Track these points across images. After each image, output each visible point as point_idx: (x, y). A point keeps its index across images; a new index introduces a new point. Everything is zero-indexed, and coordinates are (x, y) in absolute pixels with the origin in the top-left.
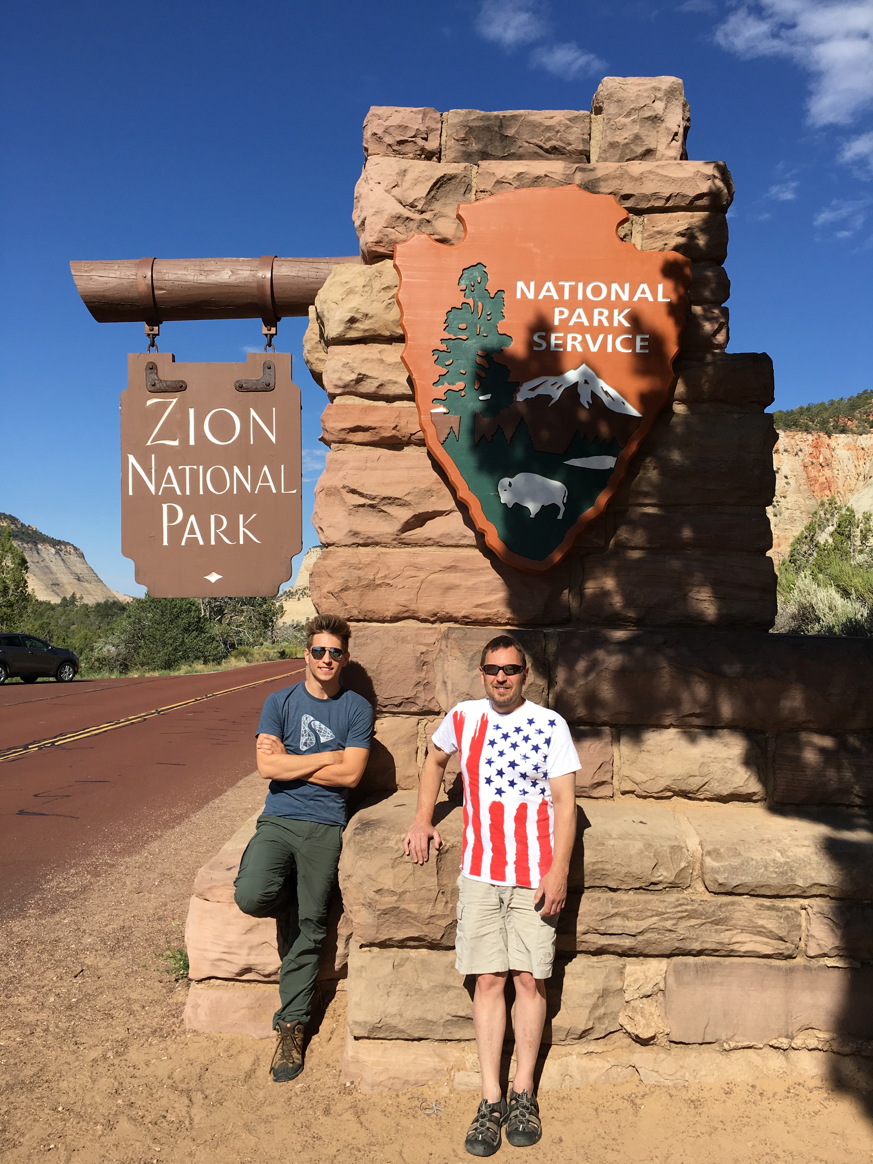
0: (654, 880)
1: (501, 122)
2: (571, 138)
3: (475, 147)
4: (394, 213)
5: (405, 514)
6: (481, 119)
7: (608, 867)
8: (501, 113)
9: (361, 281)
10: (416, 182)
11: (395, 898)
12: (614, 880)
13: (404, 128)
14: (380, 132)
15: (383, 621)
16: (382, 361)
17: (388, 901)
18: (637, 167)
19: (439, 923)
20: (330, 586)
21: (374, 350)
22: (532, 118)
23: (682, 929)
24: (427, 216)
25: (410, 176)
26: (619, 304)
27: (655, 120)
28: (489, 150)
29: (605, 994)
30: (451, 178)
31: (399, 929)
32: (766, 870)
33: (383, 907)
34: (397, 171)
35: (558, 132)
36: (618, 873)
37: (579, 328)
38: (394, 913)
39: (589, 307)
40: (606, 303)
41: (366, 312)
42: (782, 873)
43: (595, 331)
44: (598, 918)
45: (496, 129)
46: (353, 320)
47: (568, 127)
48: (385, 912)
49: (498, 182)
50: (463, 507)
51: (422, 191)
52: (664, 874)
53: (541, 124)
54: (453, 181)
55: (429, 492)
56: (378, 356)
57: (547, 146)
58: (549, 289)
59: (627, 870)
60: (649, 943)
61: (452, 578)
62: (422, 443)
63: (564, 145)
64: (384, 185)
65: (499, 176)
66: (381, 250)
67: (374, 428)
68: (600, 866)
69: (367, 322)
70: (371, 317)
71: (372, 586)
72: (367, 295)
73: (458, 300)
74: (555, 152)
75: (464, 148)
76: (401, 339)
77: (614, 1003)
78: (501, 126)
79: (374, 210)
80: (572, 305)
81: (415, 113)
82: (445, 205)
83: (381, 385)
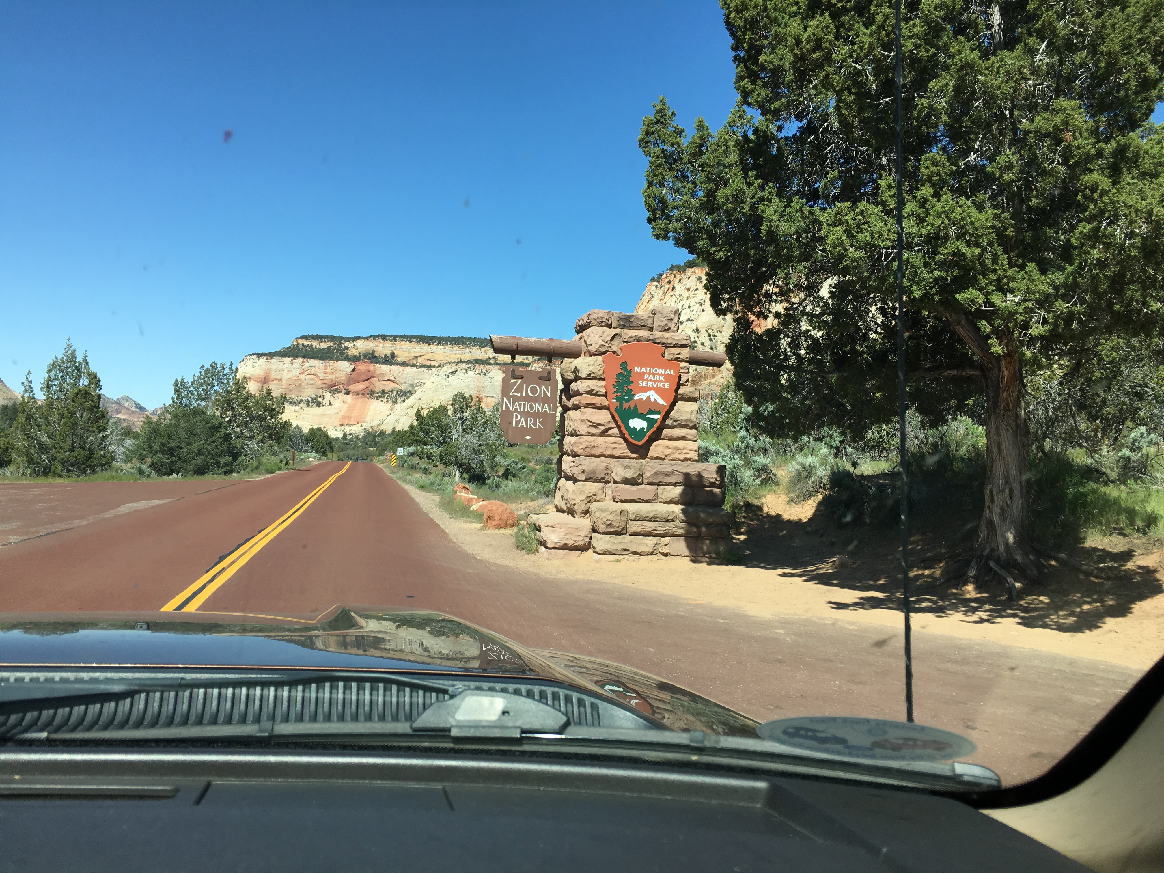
1: (629, 317)
2: (648, 323)
3: (622, 323)
4: (601, 344)
5: (603, 428)
6: (624, 315)
9: (592, 363)
10: (608, 335)
11: (611, 522)
13: (602, 318)
15: (596, 456)
16: (598, 385)
17: (609, 522)
18: (667, 335)
19: (620, 527)
20: (582, 446)
21: (595, 382)
22: (638, 316)
23: (674, 529)
24: (610, 345)
25: (605, 334)
26: (662, 375)
27: (671, 320)
28: (625, 324)
29: (656, 544)
30: (617, 334)
31: (611, 529)
35: (645, 321)
37: (651, 380)
39: (654, 375)
40: (658, 374)
41: (593, 371)
43: (655, 381)
45: (628, 319)
46: (590, 374)
47: (647, 320)
48: (609, 525)
49: (629, 337)
50: (619, 427)
51: (609, 338)
52: (670, 518)
53: (640, 318)
55: (610, 422)
56: (596, 384)
57: (642, 325)
58: (644, 370)
60: (667, 533)
61: (615, 446)
62: (607, 408)
63: (646, 325)
65: (630, 335)
66: (597, 353)
67: (595, 404)
69: (594, 374)
71: (594, 447)
72: (594, 367)
73: (620, 371)
74: (644, 326)
75: (618, 323)
76: (603, 379)
77: (658, 547)
79: (595, 342)
80: (649, 374)
82: (615, 342)
83: (597, 392)
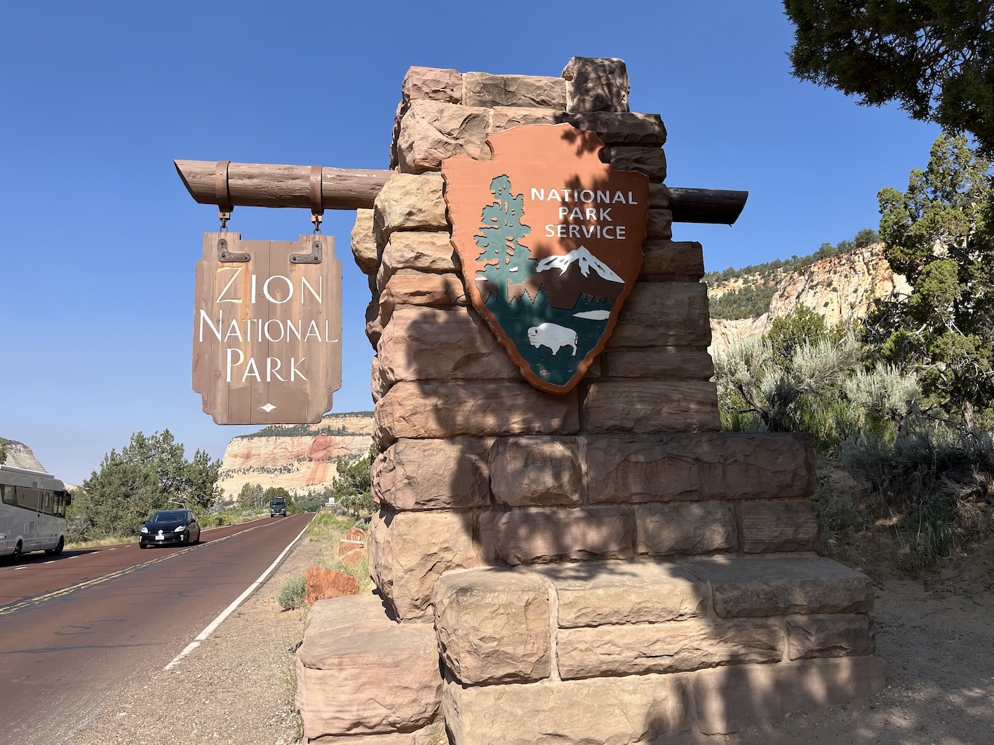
0: (682, 612)
1: (505, 82)
2: (555, 95)
3: (488, 98)
4: (436, 139)
5: (458, 355)
6: (491, 79)
7: (649, 605)
8: (505, 76)
10: (452, 118)
11: (496, 643)
12: (653, 615)
13: (437, 82)
14: (419, 84)
15: (443, 437)
16: (434, 243)
17: (490, 646)
18: (604, 115)
19: (529, 660)
20: (401, 412)
21: (426, 236)
22: (526, 80)
23: (705, 647)
24: (460, 141)
25: (446, 114)
26: (603, 205)
27: (610, 86)
28: (498, 100)
30: (475, 117)
31: (497, 668)
32: (758, 597)
33: (487, 651)
34: (437, 110)
35: (545, 90)
36: (657, 609)
37: (577, 221)
38: (495, 655)
39: (582, 207)
40: (594, 204)
41: (420, 207)
42: (769, 598)
44: (646, 645)
45: (502, 86)
46: (410, 214)
47: (552, 88)
48: (488, 655)
49: (509, 121)
51: (455, 125)
52: (689, 607)
53: (533, 85)
54: (476, 119)
55: (474, 339)
56: (431, 240)
57: (538, 99)
58: (554, 194)
59: (663, 606)
60: (684, 660)
61: (494, 403)
62: (465, 304)
63: (549, 99)
64: (428, 119)
65: (510, 117)
66: (427, 165)
67: (430, 293)
68: (644, 605)
69: (421, 215)
70: (424, 212)
71: (435, 410)
72: (420, 196)
73: (491, 200)
74: (543, 103)
75: (480, 98)
78: (505, 85)
79: (421, 136)
81: (444, 72)
82: (471, 135)
83: (433, 261)
